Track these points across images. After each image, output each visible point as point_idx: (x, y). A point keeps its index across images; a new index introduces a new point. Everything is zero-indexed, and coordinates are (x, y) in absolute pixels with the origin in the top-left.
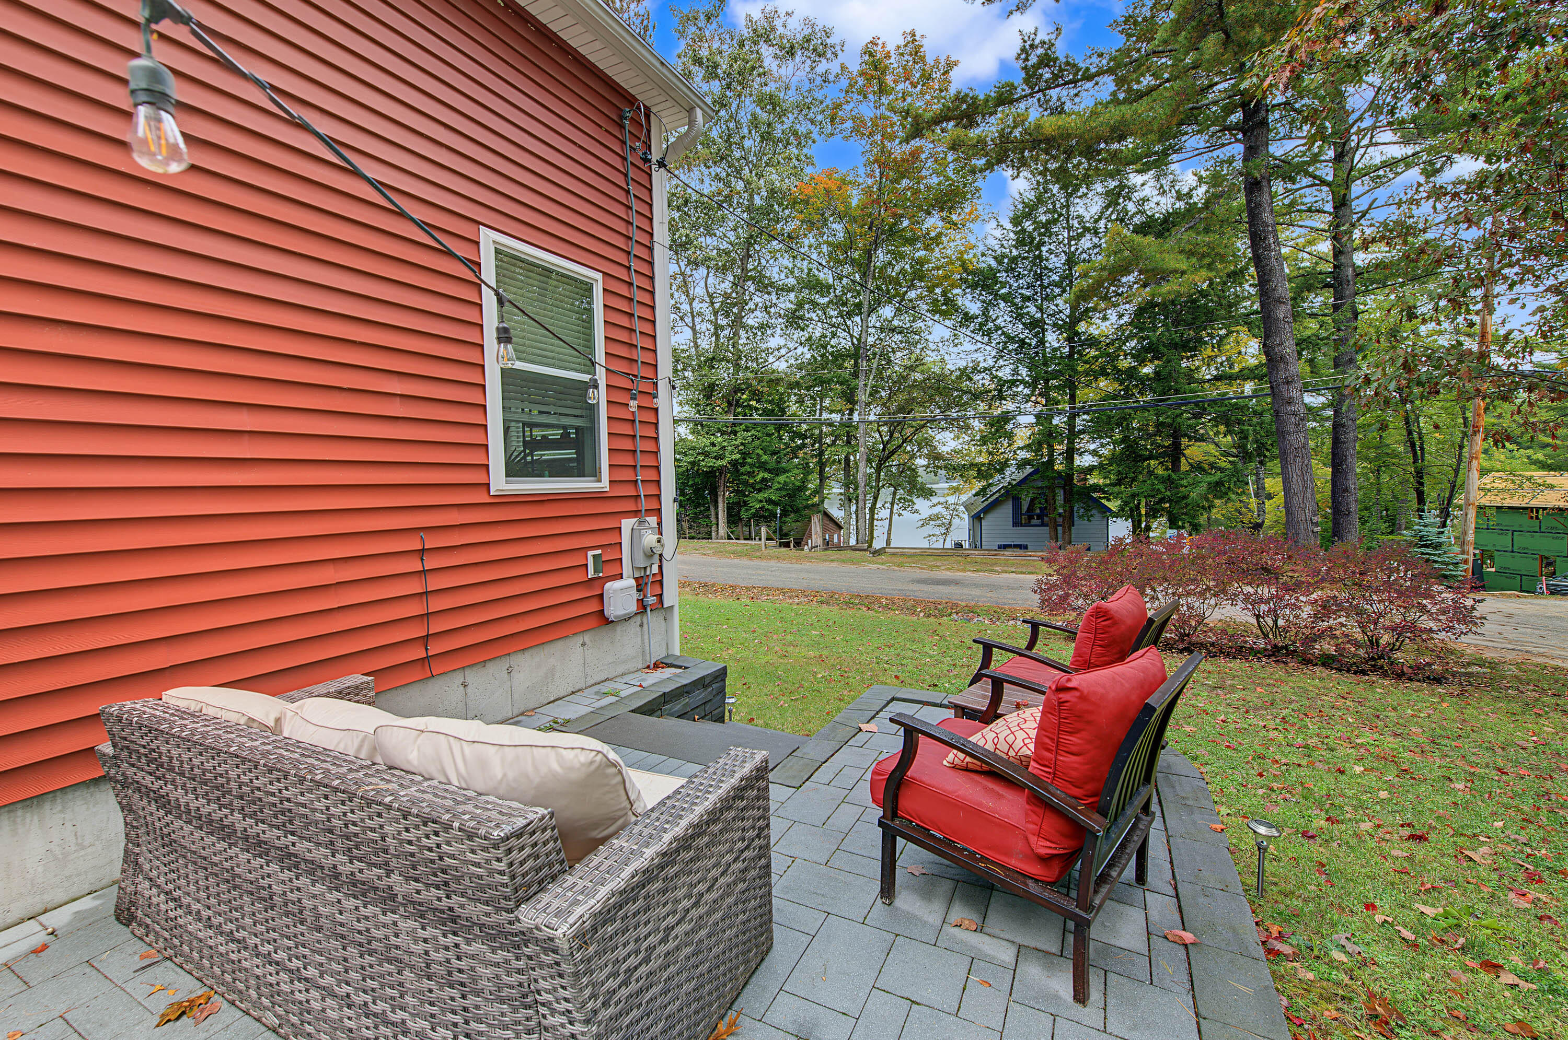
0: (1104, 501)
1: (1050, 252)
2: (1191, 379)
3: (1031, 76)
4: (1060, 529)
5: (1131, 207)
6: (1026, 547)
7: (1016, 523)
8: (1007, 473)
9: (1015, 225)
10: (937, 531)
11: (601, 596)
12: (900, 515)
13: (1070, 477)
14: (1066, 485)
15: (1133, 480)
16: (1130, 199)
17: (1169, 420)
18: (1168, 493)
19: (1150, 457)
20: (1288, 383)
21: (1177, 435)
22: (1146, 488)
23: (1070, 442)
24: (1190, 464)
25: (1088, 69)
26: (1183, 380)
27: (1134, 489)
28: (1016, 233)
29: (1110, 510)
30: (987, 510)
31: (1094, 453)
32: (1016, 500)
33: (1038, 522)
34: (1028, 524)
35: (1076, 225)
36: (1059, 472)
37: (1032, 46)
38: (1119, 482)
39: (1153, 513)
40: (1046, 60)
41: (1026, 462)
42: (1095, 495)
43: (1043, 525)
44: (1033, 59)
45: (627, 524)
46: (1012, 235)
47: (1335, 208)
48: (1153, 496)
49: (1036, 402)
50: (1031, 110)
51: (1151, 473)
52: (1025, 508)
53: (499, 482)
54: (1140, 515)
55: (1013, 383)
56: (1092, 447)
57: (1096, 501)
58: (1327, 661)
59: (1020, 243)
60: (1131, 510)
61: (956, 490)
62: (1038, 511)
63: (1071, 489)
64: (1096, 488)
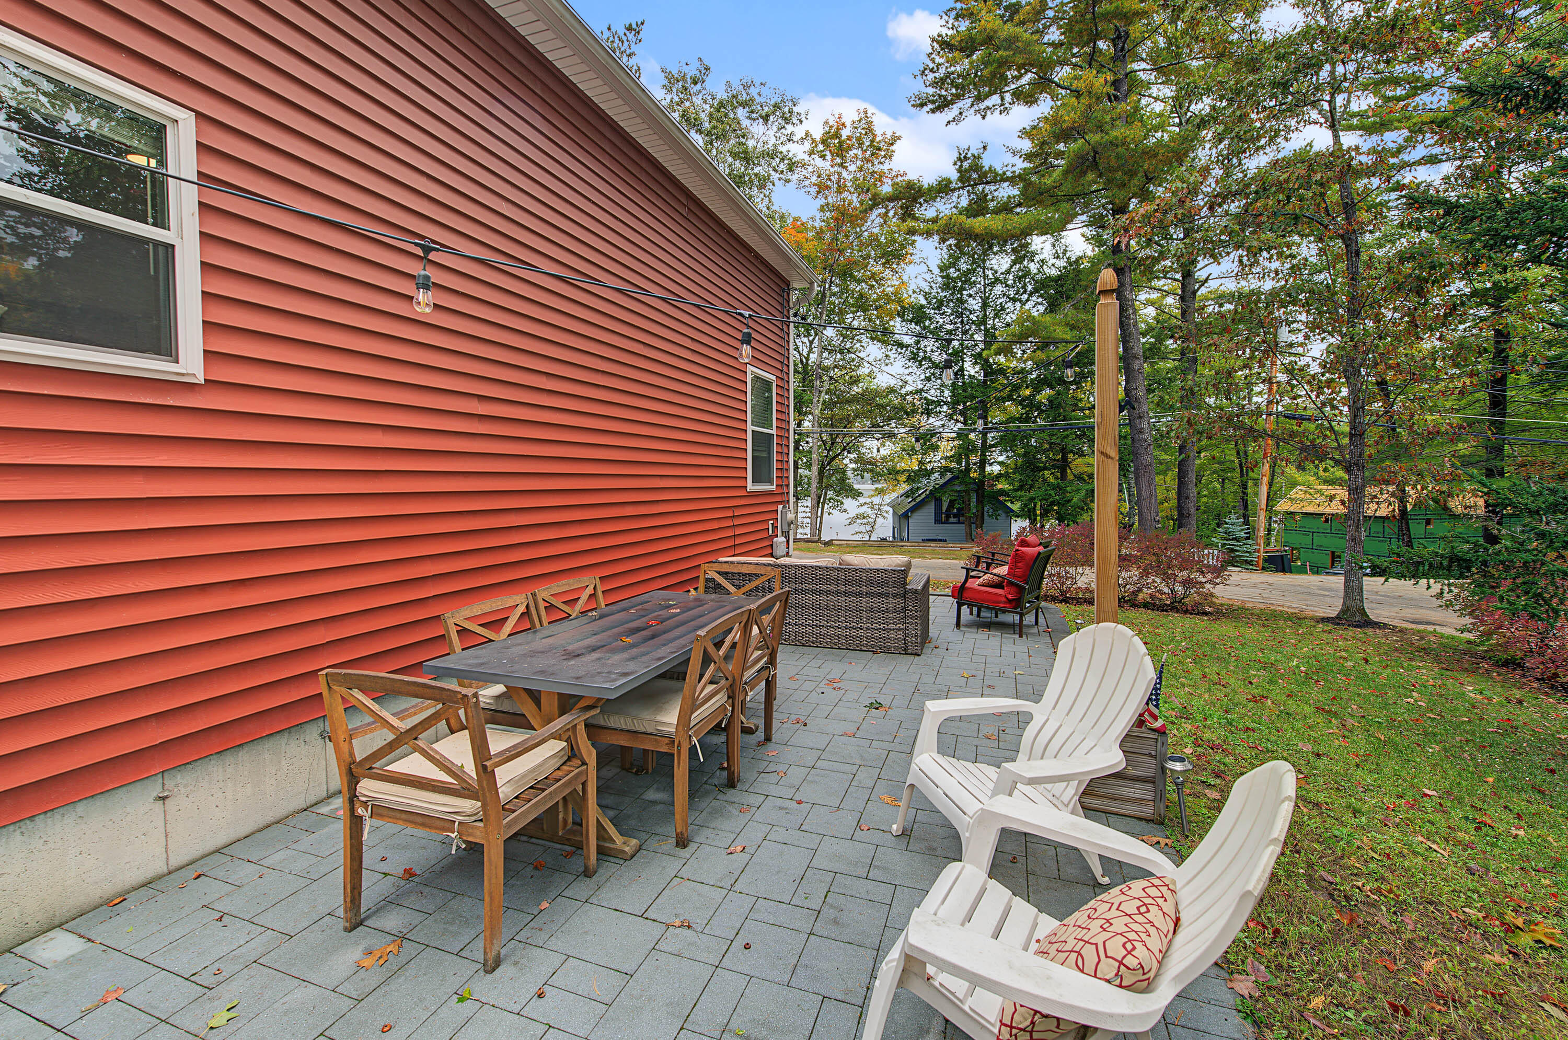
0: (1009, 504)
1: (970, 296)
2: (1076, 407)
3: (964, 177)
4: (973, 526)
5: (1033, 267)
6: (945, 541)
7: (938, 521)
8: (932, 478)
9: (942, 271)
10: (863, 529)
11: (772, 546)
12: (829, 514)
13: (982, 483)
14: (979, 489)
15: (1032, 486)
16: (1033, 261)
17: (1059, 441)
18: (1057, 498)
19: (1045, 468)
20: (1140, 417)
21: (1064, 452)
22: (1042, 492)
23: (983, 454)
24: (1074, 475)
25: (1004, 173)
26: (1069, 408)
27: (1032, 494)
28: (943, 277)
29: (1013, 511)
30: (913, 509)
31: (1001, 463)
32: (938, 502)
33: (955, 520)
34: (947, 522)
35: (991, 276)
36: (974, 479)
37: (965, 157)
38: (1021, 488)
39: (1045, 514)
40: (976, 167)
41: (946, 469)
42: (1001, 498)
43: (959, 523)
44: (966, 165)
45: (780, 507)
46: (940, 280)
47: (1183, 277)
48: (1046, 500)
49: (957, 421)
50: (962, 198)
51: (1045, 480)
52: (944, 509)
53: (751, 487)
54: (1036, 515)
55: (938, 403)
56: (1001, 459)
57: (1002, 503)
58: (1146, 605)
59: (945, 287)
60: (1029, 510)
61: (880, 492)
62: (955, 511)
63: (983, 493)
64: (1002, 492)
